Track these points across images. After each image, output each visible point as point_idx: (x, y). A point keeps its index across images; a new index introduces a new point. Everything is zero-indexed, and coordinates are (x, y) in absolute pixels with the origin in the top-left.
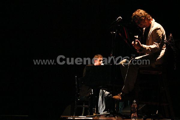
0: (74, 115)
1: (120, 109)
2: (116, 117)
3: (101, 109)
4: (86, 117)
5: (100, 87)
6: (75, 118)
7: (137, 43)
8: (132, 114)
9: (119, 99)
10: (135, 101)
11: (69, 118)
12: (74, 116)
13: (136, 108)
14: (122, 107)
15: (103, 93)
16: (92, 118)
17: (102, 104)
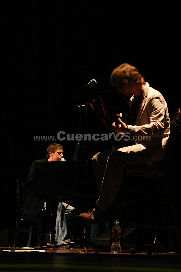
0: (14, 245)
1: (92, 235)
2: (85, 249)
3: (59, 235)
4: (34, 249)
5: (59, 198)
6: (16, 251)
7: (120, 125)
8: (112, 244)
9: (91, 219)
10: (117, 222)
11: (4, 250)
12: (13, 248)
13: (118, 233)
14: (95, 232)
15: (64, 209)
16: (44, 251)
17: (62, 226)
